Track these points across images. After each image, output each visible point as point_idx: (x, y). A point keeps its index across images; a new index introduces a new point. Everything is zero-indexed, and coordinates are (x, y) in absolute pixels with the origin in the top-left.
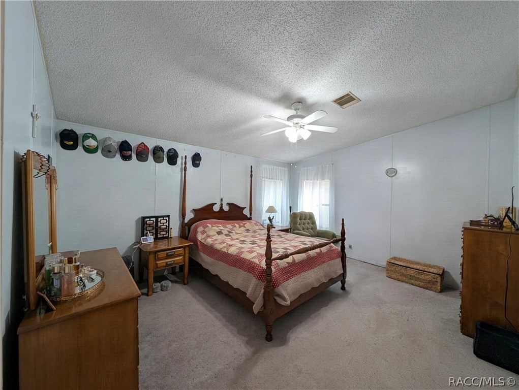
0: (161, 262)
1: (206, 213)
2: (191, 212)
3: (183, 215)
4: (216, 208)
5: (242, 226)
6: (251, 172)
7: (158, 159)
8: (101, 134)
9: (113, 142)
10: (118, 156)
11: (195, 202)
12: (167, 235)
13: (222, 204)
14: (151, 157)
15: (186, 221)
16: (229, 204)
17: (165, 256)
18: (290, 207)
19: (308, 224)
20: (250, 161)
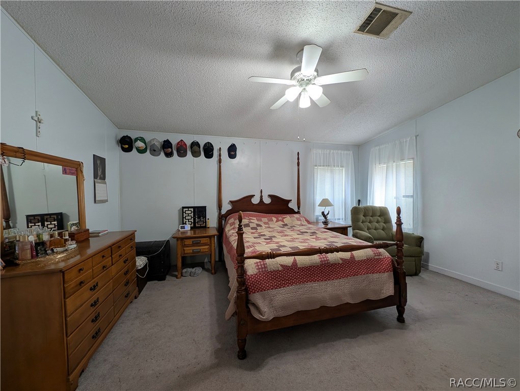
0: (188, 248)
1: (243, 205)
2: (228, 204)
3: (220, 207)
4: (256, 201)
5: (280, 220)
6: (298, 159)
7: (196, 154)
8: (148, 136)
9: (156, 142)
10: (162, 154)
11: (231, 194)
12: (204, 225)
13: (261, 197)
14: (189, 153)
15: (224, 212)
16: (270, 196)
17: (191, 243)
18: (359, 201)
19: (378, 222)
20: (297, 147)
